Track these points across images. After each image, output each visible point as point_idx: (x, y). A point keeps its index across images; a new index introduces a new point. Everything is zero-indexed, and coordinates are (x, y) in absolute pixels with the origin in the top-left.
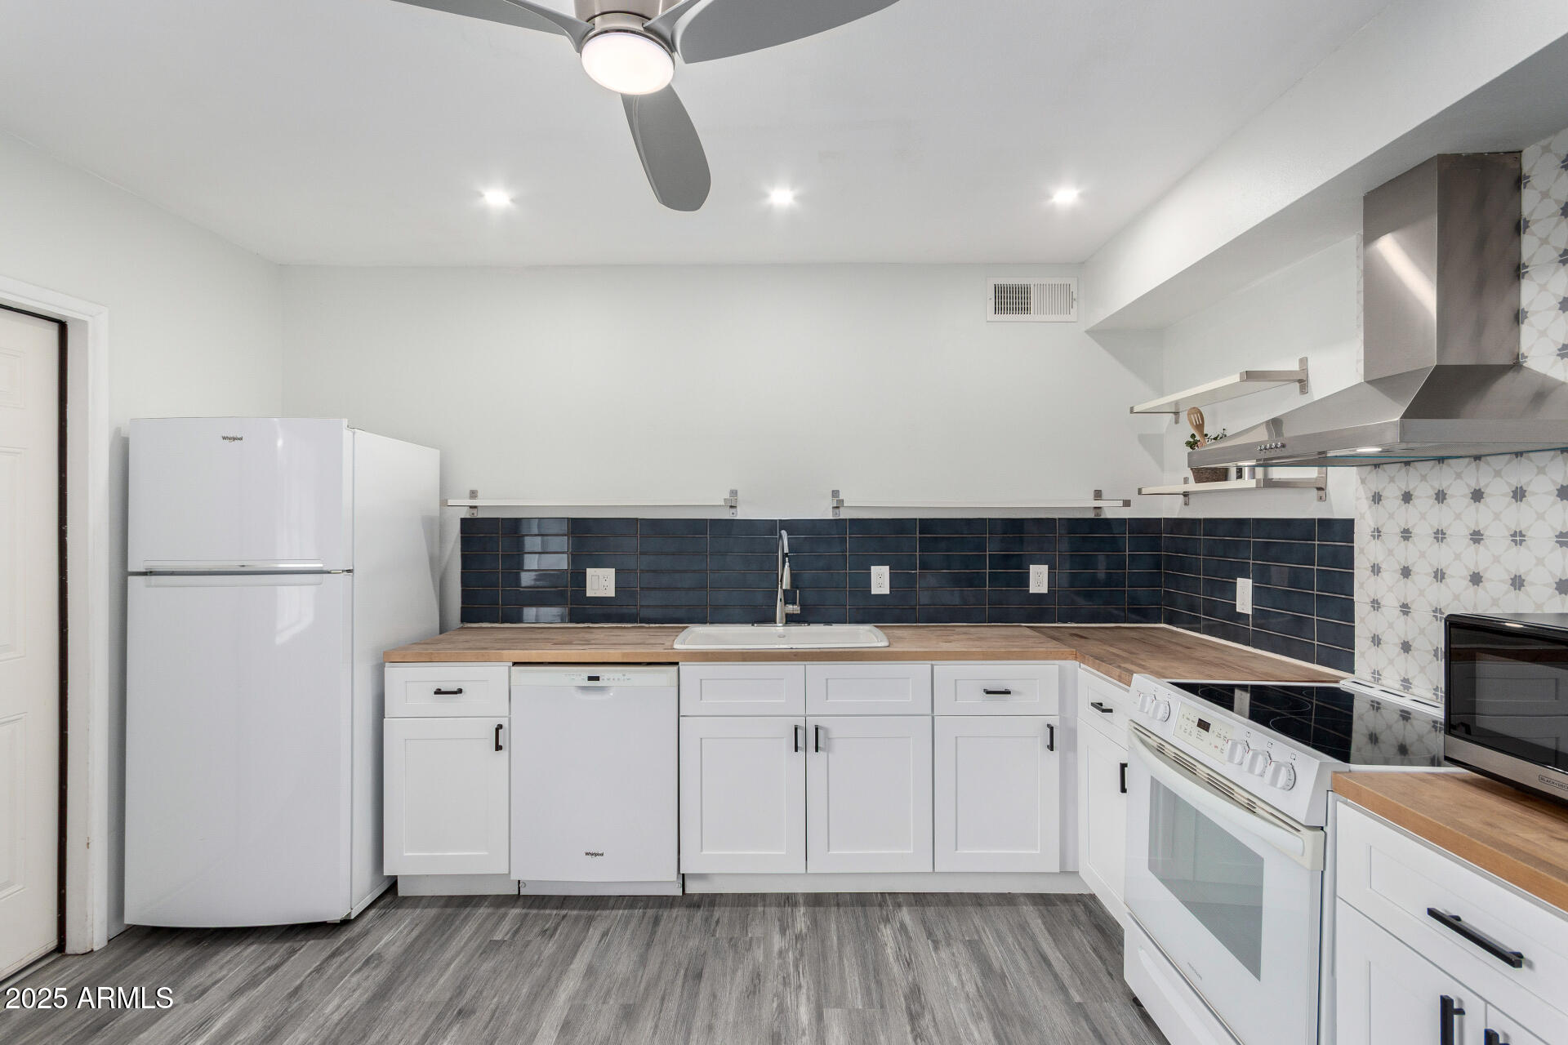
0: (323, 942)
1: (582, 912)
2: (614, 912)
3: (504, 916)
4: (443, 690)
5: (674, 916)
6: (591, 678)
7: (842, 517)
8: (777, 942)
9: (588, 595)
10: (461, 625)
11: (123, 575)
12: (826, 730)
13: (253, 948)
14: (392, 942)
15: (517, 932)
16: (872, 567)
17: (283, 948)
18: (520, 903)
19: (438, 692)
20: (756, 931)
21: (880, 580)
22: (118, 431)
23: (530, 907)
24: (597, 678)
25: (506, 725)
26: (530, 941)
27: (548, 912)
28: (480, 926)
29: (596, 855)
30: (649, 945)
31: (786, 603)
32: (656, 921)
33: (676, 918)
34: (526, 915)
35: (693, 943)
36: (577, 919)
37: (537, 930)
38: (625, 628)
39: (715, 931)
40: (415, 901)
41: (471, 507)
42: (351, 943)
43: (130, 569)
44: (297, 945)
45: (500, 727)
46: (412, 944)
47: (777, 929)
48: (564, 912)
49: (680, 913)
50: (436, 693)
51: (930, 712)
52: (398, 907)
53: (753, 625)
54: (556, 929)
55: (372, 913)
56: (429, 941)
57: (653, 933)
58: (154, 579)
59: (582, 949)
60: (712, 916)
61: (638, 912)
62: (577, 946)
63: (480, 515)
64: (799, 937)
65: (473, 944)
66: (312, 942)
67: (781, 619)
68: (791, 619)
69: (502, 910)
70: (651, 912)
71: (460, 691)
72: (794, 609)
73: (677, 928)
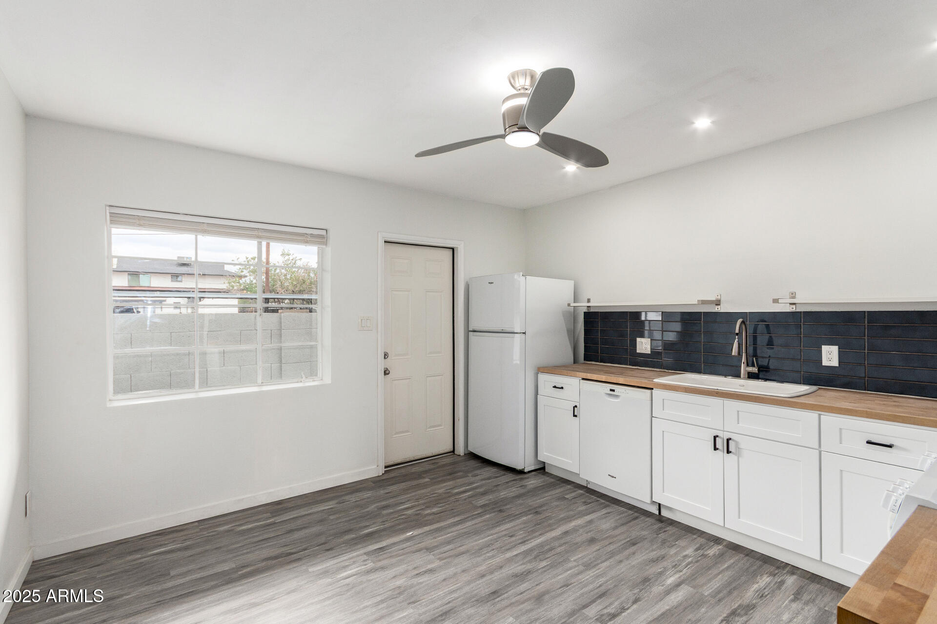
0: (514, 476)
1: (606, 502)
2: (620, 508)
3: (575, 491)
4: (557, 386)
5: (646, 520)
6: (611, 390)
7: (798, 310)
8: (690, 551)
9: (637, 352)
10: (584, 362)
11: (468, 331)
12: (737, 443)
13: (495, 469)
14: (533, 484)
15: (575, 498)
16: (823, 346)
17: (503, 472)
18: (585, 489)
19: (555, 387)
20: (682, 543)
21: (830, 356)
22: (467, 282)
23: (587, 493)
24: (613, 391)
25: (578, 406)
26: (577, 503)
27: (593, 496)
28: (564, 491)
29: (613, 477)
30: (623, 525)
31: (748, 365)
32: (636, 518)
33: (646, 521)
34: (584, 494)
35: (644, 533)
36: (602, 503)
37: (583, 500)
38: (654, 370)
39: (660, 533)
40: (550, 475)
41: (588, 307)
42: (521, 479)
43: (470, 330)
44: (506, 473)
45: (576, 406)
46: (537, 487)
47: (695, 547)
48: (599, 499)
49: (650, 521)
50: (553, 387)
51: (817, 447)
52: (543, 474)
53: (725, 377)
54: (590, 503)
55: (533, 473)
56: (544, 488)
57: (630, 522)
58: (475, 333)
59: (594, 514)
60: (665, 528)
61: (630, 512)
62: (594, 512)
63: (592, 310)
64: (704, 556)
65: (558, 495)
66: (511, 474)
67: (745, 374)
68: (751, 376)
69: (576, 489)
70: (636, 514)
71: (562, 388)
72: (755, 370)
73: (643, 525)
